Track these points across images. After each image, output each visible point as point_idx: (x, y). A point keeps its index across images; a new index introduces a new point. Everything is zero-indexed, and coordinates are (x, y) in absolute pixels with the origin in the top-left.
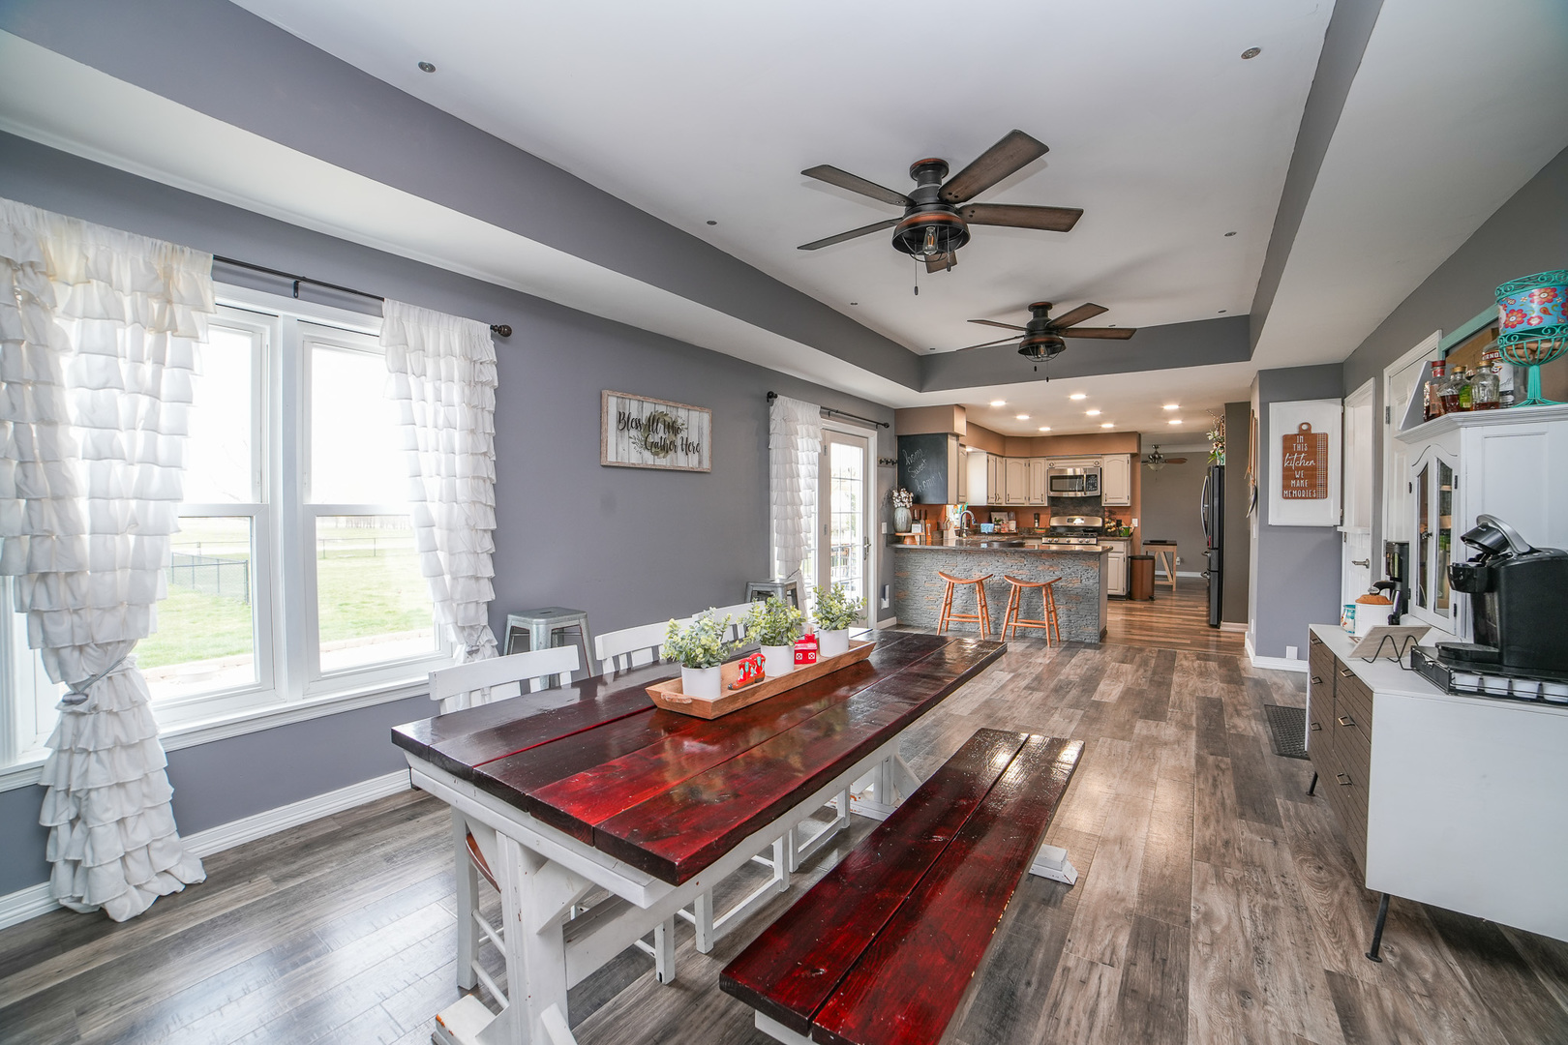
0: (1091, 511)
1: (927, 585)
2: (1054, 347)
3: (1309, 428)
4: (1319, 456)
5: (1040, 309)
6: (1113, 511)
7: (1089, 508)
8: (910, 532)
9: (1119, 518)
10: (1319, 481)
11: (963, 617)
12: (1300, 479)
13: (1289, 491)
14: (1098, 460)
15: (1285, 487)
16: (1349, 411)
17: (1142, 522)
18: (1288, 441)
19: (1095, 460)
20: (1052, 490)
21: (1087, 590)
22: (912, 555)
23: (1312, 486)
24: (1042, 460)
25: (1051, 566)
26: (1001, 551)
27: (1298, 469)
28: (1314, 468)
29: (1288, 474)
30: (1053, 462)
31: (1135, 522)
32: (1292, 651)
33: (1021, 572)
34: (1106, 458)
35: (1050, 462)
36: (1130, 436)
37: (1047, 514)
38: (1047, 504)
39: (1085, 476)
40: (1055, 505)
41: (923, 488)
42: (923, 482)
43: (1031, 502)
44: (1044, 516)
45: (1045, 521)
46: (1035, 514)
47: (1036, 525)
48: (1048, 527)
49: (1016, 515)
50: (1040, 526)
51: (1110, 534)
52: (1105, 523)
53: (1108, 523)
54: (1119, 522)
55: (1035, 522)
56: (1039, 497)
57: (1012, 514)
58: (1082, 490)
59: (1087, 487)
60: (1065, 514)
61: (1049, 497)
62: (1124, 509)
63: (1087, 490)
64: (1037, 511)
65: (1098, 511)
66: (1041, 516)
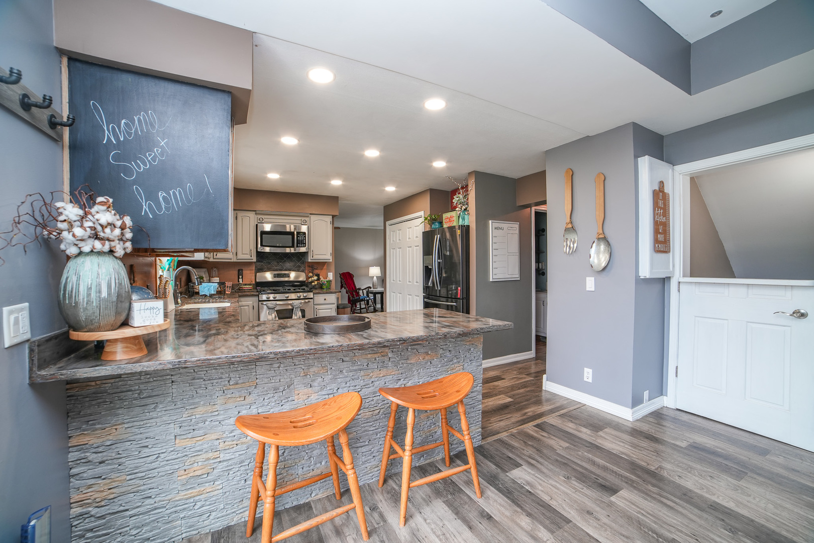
0: (292, 266)
3: (663, 187)
4: (667, 214)
6: (314, 266)
7: (290, 263)
8: (125, 324)
9: (318, 272)
10: (667, 236)
12: (661, 233)
13: (658, 245)
14: (307, 219)
15: (656, 240)
17: (335, 276)
19: (303, 219)
20: (262, 245)
23: (665, 240)
24: (252, 215)
27: (660, 223)
28: (665, 224)
29: (657, 228)
30: (263, 216)
31: (331, 276)
34: (313, 217)
35: (260, 216)
36: (333, 200)
37: (251, 270)
38: (255, 260)
39: (295, 233)
40: (263, 260)
41: (160, 208)
42: (161, 195)
43: (240, 256)
44: (248, 272)
45: (249, 277)
46: (239, 270)
47: (241, 280)
48: (254, 282)
49: (218, 271)
50: (243, 283)
51: (314, 287)
52: (308, 278)
53: (311, 277)
54: (318, 275)
55: (239, 278)
56: (248, 252)
57: (215, 272)
58: (293, 246)
59: (297, 243)
60: (269, 270)
61: (257, 252)
62: (321, 265)
63: (297, 247)
64: (240, 267)
65: (299, 267)
66: (244, 272)
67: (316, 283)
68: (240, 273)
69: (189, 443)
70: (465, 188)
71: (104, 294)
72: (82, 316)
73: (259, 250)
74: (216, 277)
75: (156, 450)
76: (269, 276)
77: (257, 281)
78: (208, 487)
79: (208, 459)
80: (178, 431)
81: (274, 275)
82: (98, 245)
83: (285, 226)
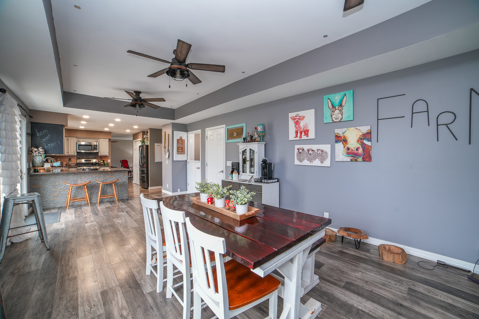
0: (93, 157)
1: (52, 189)
2: (141, 105)
3: (182, 138)
4: (184, 144)
5: (138, 93)
6: (102, 157)
7: (92, 156)
8: (43, 167)
9: (103, 159)
10: (184, 150)
11: (74, 200)
12: (180, 149)
13: (178, 152)
14: (98, 140)
15: (178, 151)
16: (189, 135)
17: (111, 161)
18: (178, 140)
19: (96, 140)
20: (79, 150)
21: (124, 182)
22: (43, 177)
23: (182, 151)
24: (75, 139)
25: (111, 176)
26: (91, 172)
27: (180, 147)
28: (183, 147)
29: (178, 148)
30: (79, 139)
31: (109, 161)
32: (179, 190)
33: (100, 179)
34: (100, 139)
35: (78, 139)
36: (109, 133)
37: (74, 158)
38: (76, 155)
39: (93, 145)
40: (80, 155)
41: (49, 147)
42: (49, 145)
43: (69, 154)
44: (73, 159)
45: (74, 161)
46: (69, 159)
47: (70, 163)
48: (76, 163)
49: (60, 159)
50: (71, 163)
51: (102, 165)
52: (99, 161)
53: (100, 161)
54: (104, 161)
55: (69, 161)
56: (73, 152)
57: (59, 159)
58: (92, 150)
59: (94, 149)
60: (83, 158)
61: (77, 152)
62: (106, 157)
63: (94, 150)
64: (70, 158)
65: (96, 157)
66: (72, 159)
67: (102, 163)
68: (70, 159)
69: (54, 189)
70: (147, 132)
71: (40, 162)
72: (36, 165)
73: (78, 151)
74: (59, 161)
75: (47, 190)
76: (83, 161)
77: (77, 162)
78: (58, 198)
79: (58, 193)
80: (52, 187)
81: (85, 160)
82: (39, 154)
83: (91, 143)
